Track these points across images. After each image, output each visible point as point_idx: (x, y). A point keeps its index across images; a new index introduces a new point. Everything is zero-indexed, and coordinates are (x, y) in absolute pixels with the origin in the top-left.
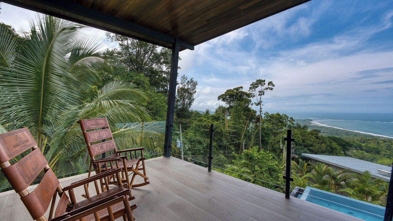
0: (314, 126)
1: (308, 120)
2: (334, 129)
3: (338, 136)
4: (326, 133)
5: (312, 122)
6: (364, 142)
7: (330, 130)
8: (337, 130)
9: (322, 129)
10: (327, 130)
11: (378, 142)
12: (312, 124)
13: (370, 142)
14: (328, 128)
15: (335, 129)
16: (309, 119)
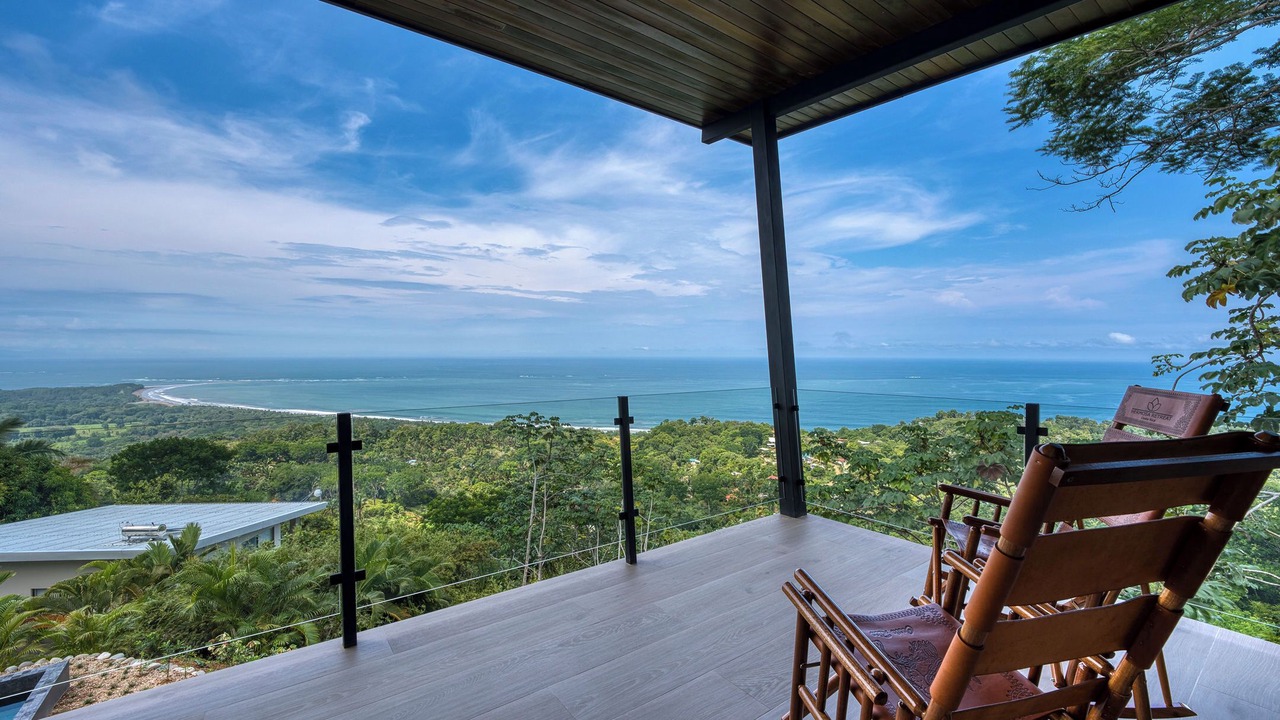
0: (150, 409)
1: (124, 386)
2: (221, 410)
3: (233, 429)
4: (196, 424)
5: (142, 394)
6: (295, 438)
7: (207, 415)
8: (230, 412)
9: (181, 414)
10: (197, 416)
11: (326, 431)
12: (141, 399)
13: (309, 433)
14: (199, 410)
15: (224, 409)
16: (130, 385)
